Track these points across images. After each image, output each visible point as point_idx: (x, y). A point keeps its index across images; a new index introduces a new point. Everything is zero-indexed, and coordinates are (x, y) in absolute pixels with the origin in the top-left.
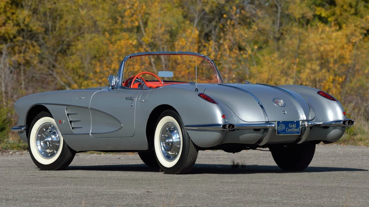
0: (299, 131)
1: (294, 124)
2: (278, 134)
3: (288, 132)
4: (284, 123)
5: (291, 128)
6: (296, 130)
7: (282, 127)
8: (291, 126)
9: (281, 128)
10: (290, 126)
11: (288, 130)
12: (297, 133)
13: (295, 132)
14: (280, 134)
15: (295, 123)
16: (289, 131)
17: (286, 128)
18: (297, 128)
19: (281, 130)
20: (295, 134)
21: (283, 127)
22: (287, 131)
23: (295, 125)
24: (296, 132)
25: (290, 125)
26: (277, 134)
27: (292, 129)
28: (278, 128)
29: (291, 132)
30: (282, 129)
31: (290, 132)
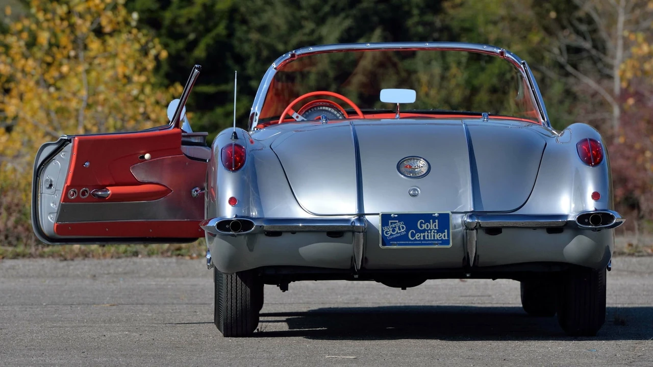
0: (446, 238)
1: (434, 222)
2: (384, 244)
3: (416, 240)
4: (402, 217)
5: (424, 231)
6: (437, 237)
7: (397, 229)
8: (424, 226)
9: (394, 231)
10: (421, 227)
11: (413, 235)
12: (441, 244)
13: (434, 240)
14: (391, 245)
15: (434, 218)
16: (416, 237)
17: (407, 231)
18: (441, 230)
19: (394, 236)
20: (436, 246)
21: (400, 228)
22: (412, 237)
23: (437, 224)
24: (438, 240)
25: (421, 223)
26: (380, 245)
27: (426, 234)
28: (383, 231)
29: (424, 242)
30: (397, 233)
31: (420, 240)
